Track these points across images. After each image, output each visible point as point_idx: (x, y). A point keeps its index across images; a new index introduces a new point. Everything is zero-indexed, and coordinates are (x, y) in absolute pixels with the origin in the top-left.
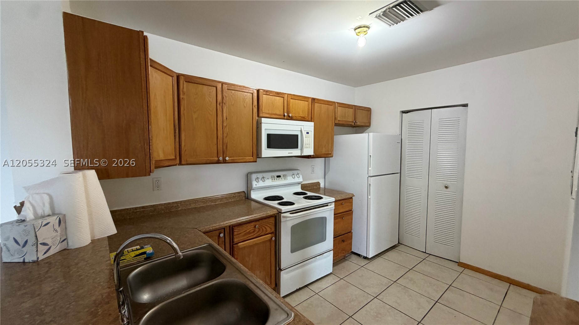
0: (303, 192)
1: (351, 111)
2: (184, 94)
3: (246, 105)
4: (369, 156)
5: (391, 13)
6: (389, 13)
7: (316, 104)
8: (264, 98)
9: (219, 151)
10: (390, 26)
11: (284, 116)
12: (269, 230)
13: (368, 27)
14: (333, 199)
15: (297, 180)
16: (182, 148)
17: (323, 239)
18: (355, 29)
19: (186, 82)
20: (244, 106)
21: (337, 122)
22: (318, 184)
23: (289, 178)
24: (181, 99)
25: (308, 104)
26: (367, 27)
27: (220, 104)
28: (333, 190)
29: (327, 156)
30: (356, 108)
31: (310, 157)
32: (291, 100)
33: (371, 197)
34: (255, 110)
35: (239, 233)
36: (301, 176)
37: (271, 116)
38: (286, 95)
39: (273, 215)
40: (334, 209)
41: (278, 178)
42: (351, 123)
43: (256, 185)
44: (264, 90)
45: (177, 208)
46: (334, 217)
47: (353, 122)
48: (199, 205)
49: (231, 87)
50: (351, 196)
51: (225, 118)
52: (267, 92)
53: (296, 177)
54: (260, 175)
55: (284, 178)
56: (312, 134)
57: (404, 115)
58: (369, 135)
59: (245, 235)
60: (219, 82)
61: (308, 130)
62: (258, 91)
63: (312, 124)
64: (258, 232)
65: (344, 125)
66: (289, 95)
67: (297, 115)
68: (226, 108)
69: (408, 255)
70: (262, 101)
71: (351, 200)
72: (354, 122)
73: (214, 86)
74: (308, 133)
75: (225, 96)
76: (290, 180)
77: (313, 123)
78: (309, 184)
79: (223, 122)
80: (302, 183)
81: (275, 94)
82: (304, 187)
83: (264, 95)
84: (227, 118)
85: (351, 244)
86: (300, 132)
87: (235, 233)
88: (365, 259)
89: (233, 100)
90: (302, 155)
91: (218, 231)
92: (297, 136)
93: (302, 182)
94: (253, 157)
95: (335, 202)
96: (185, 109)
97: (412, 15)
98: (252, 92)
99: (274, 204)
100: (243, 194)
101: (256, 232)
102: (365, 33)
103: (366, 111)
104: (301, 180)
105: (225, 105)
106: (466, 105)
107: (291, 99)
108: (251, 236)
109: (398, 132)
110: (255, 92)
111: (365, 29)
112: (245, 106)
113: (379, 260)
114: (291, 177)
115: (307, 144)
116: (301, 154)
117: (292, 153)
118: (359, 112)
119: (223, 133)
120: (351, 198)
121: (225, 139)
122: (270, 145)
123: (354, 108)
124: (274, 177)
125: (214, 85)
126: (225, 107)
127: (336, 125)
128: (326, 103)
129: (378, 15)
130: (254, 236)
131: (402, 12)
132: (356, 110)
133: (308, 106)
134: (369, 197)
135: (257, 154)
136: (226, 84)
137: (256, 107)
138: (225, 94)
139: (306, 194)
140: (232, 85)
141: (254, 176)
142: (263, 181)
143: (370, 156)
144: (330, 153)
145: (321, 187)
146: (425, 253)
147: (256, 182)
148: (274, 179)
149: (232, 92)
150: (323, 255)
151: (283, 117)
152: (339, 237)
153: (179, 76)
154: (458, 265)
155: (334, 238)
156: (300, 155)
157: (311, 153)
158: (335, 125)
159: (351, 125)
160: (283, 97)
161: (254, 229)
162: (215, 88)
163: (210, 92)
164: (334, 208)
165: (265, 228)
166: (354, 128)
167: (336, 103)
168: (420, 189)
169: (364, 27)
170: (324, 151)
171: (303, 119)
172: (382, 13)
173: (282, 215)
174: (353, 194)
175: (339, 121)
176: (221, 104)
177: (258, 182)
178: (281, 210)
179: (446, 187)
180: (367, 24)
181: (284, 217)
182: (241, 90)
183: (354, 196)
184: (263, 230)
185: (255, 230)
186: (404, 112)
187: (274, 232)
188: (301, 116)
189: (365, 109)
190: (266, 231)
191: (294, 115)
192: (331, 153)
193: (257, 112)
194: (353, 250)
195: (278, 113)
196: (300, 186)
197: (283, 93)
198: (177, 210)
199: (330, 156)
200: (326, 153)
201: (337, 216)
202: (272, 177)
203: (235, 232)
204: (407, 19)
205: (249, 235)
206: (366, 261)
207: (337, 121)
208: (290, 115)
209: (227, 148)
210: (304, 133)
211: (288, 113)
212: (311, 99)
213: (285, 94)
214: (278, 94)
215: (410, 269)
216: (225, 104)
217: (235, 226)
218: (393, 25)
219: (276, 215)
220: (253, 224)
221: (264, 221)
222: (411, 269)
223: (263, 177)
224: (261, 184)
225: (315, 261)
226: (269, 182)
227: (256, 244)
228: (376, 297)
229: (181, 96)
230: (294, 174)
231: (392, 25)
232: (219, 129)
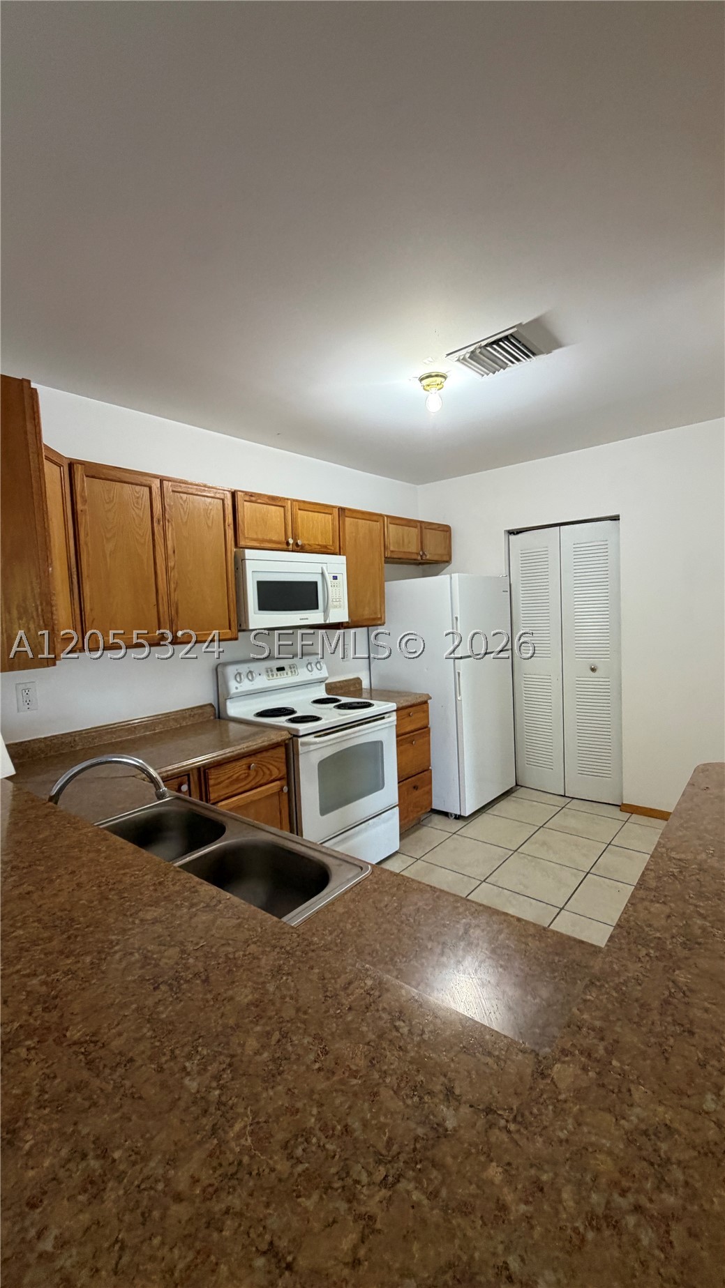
0: (332, 698)
1: (414, 532)
2: (85, 502)
3: (212, 522)
4: (455, 619)
5: (484, 356)
6: (481, 356)
7: (347, 519)
8: (245, 508)
9: (162, 619)
10: (483, 376)
11: (288, 543)
12: (276, 773)
13: (444, 377)
14: (393, 706)
15: (316, 675)
16: (87, 614)
17: (378, 785)
18: (421, 380)
19: (87, 476)
20: (208, 526)
21: (388, 554)
22: (358, 681)
23: (300, 670)
24: (79, 512)
25: (333, 520)
26: (441, 376)
27: (159, 520)
28: (389, 691)
29: (374, 623)
30: (422, 526)
31: (342, 626)
32: (300, 512)
33: (464, 697)
34: (230, 533)
35: (219, 781)
36: (324, 667)
37: (262, 545)
38: (289, 502)
39: (282, 741)
40: (396, 726)
41: (279, 673)
42: (414, 557)
43: (237, 688)
44: (246, 493)
45: (72, 747)
46: (397, 741)
47: (418, 554)
48: (120, 737)
49: (181, 486)
50: (426, 699)
51: (170, 551)
52: (251, 496)
53: (315, 669)
54: (244, 668)
55: (291, 672)
56: (343, 579)
57: (512, 537)
58: (451, 578)
59: (232, 783)
60: (155, 477)
61: (335, 571)
62: (234, 494)
63: (343, 559)
64: (254, 778)
65: (402, 560)
66: (294, 503)
67: (312, 542)
68: (173, 529)
69: (535, 803)
70: (242, 514)
71: (425, 706)
72: (421, 553)
73: (145, 486)
74: (335, 578)
75: (169, 505)
76: (303, 675)
77: (345, 557)
78: (339, 682)
79: (167, 559)
80: (327, 682)
81: (267, 500)
82: (330, 688)
83: (245, 503)
84: (174, 552)
85: (430, 792)
86: (320, 576)
87: (211, 782)
88: (458, 821)
89: (185, 513)
90: (328, 622)
91: (176, 780)
92: (314, 585)
93: (327, 678)
94: (230, 629)
95: (397, 710)
96: (87, 534)
97: (518, 360)
98: (222, 497)
99: (282, 721)
100: (209, 710)
101: (250, 778)
102: (440, 386)
103: (442, 533)
104: (324, 673)
105: (170, 524)
106: (616, 518)
107: (299, 509)
108: (242, 785)
109: (504, 572)
110: (229, 496)
111: (439, 380)
112: (210, 525)
113: (484, 818)
114: (305, 669)
115: (334, 600)
116: (325, 621)
117: (307, 619)
118: (429, 535)
119: (168, 582)
120: (426, 702)
121: (172, 594)
122: (264, 605)
123: (419, 527)
124: (272, 671)
125: (145, 482)
126: (170, 529)
127: (389, 560)
128: (367, 517)
129: (462, 358)
130: (248, 787)
131: (501, 354)
132: (424, 530)
133: (333, 524)
134: (459, 698)
135: (239, 624)
136: (169, 480)
137: (232, 526)
138: (168, 500)
139: (337, 701)
140: (183, 483)
141: (231, 671)
142: (249, 679)
143: (457, 618)
144: (379, 616)
145: (363, 687)
146: (564, 796)
147: (237, 683)
148: (273, 675)
149: (181, 498)
150: (379, 816)
151: (285, 546)
152: (408, 780)
153: (72, 465)
154: (621, 810)
155: (399, 783)
156: (323, 622)
157: (344, 618)
158: (385, 560)
159: (415, 560)
160: (284, 507)
161: (247, 771)
162: (147, 489)
163: (138, 498)
164: (395, 723)
165: (269, 769)
166: (420, 566)
167: (386, 518)
168: (549, 677)
169: (437, 376)
170: (366, 613)
171: (324, 550)
172: (468, 355)
173: (300, 740)
174: (428, 695)
175: (392, 552)
176: (161, 522)
177: (239, 682)
178: (297, 730)
179: (593, 670)
180: (442, 371)
181: (304, 744)
182: (199, 493)
183: (430, 698)
184: (264, 774)
185: (248, 773)
186: (511, 532)
187: (286, 776)
188: (320, 543)
189: (439, 528)
190: (271, 775)
191: (306, 542)
192: (381, 618)
193: (233, 539)
194: (434, 806)
195: (275, 538)
196: (323, 686)
197: (282, 498)
198: (73, 749)
199: (379, 622)
200: (371, 617)
201: (403, 738)
202: (267, 672)
203: (211, 779)
204: (510, 366)
205: (239, 785)
206: (460, 824)
207: (389, 552)
208: (300, 542)
209: (177, 613)
210: (329, 578)
211: (295, 538)
212: (337, 510)
213: (288, 499)
214: (274, 501)
215: (540, 827)
216: (168, 521)
217: (209, 768)
218: (488, 374)
219: (287, 742)
220: (244, 761)
221: (265, 754)
222: (542, 826)
223: (251, 672)
224: (246, 685)
225: (366, 829)
226: (261, 682)
227: (253, 802)
228: (484, 881)
229: (80, 507)
230: (310, 663)
231: (485, 375)
232: (159, 572)
